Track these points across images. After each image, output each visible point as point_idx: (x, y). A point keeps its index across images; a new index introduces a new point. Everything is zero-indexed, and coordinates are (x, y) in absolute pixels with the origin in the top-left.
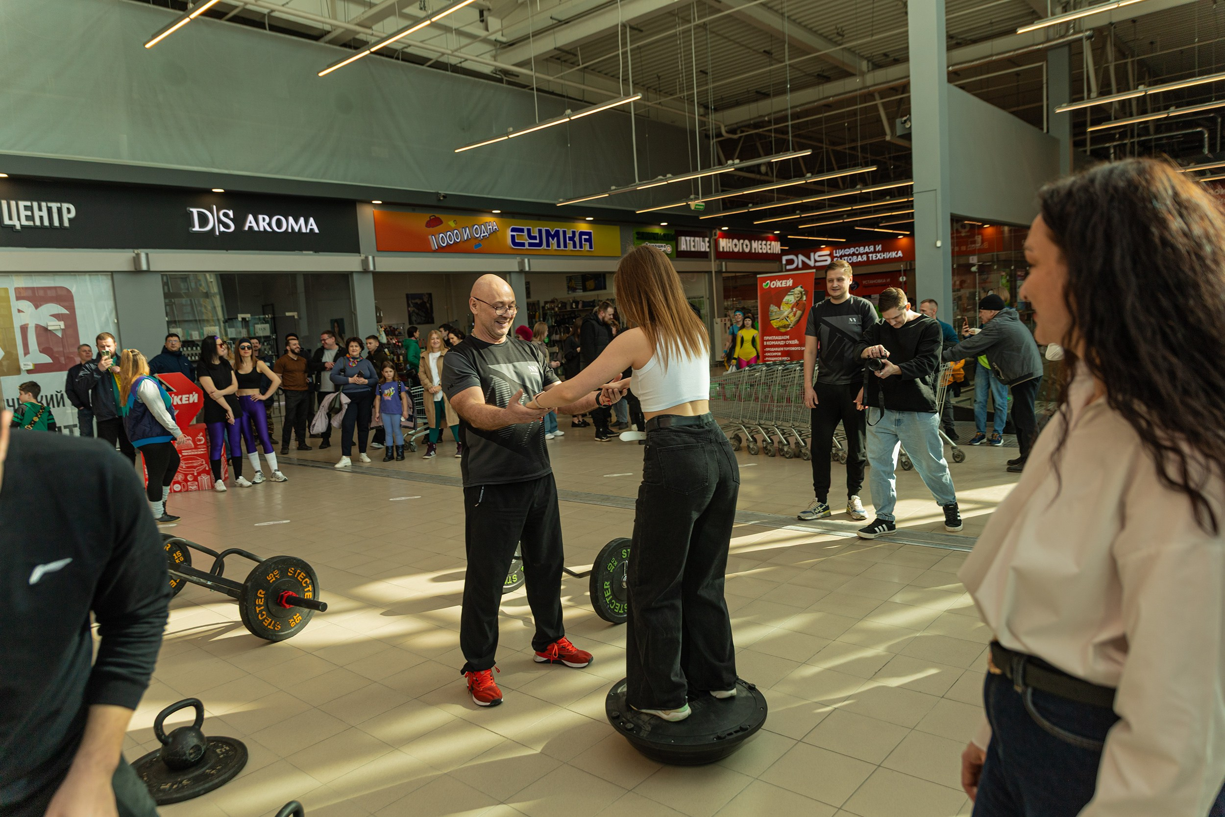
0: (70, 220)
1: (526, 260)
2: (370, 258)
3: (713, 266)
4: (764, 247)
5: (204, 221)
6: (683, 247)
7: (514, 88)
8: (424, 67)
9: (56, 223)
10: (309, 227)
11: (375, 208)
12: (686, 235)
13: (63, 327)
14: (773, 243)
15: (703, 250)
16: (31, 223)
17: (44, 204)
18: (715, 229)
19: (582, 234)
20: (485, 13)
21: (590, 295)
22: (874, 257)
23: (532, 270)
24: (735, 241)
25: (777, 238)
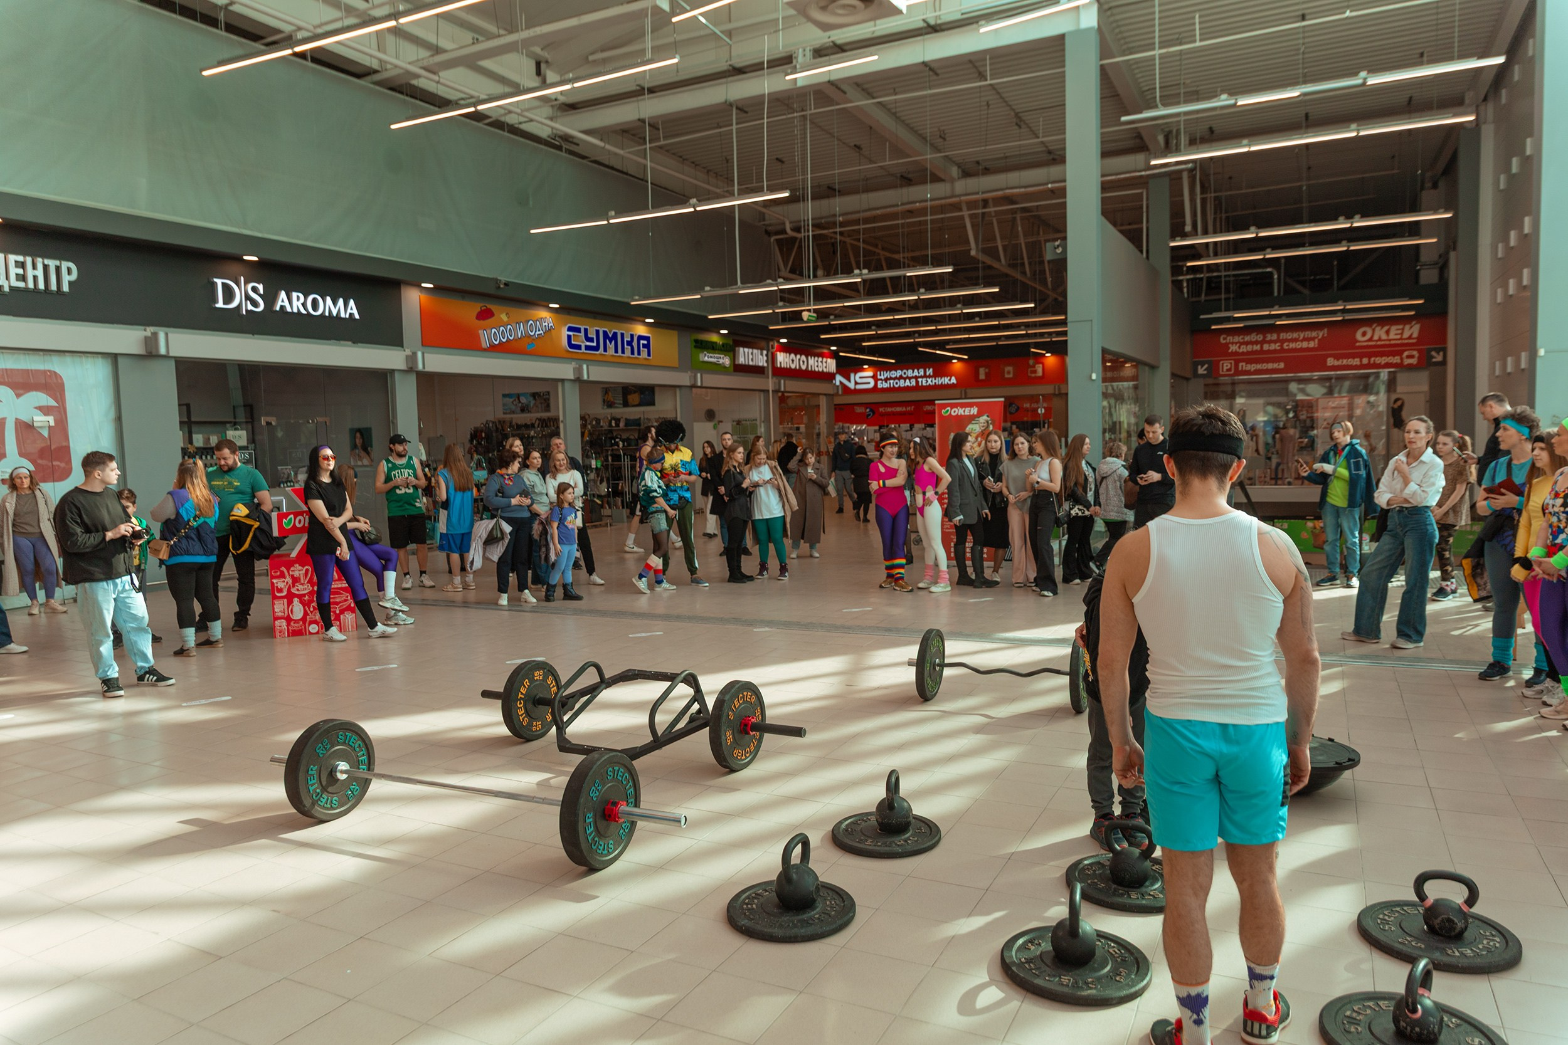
0: (70, 283)
1: (585, 367)
2: (419, 354)
3: (770, 383)
4: (820, 364)
5: (229, 295)
6: (741, 360)
7: (575, 158)
8: (480, 125)
9: (54, 287)
10: (349, 311)
11: (421, 292)
12: (744, 346)
13: (52, 423)
14: (829, 360)
15: (761, 364)
16: (21, 285)
17: (39, 261)
18: (772, 340)
19: (640, 338)
20: (543, 66)
21: (633, 412)
22: (924, 382)
23: (591, 379)
24: (793, 355)
25: (834, 355)
